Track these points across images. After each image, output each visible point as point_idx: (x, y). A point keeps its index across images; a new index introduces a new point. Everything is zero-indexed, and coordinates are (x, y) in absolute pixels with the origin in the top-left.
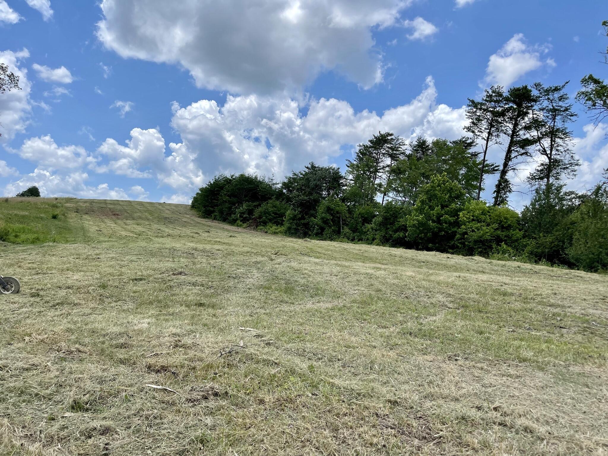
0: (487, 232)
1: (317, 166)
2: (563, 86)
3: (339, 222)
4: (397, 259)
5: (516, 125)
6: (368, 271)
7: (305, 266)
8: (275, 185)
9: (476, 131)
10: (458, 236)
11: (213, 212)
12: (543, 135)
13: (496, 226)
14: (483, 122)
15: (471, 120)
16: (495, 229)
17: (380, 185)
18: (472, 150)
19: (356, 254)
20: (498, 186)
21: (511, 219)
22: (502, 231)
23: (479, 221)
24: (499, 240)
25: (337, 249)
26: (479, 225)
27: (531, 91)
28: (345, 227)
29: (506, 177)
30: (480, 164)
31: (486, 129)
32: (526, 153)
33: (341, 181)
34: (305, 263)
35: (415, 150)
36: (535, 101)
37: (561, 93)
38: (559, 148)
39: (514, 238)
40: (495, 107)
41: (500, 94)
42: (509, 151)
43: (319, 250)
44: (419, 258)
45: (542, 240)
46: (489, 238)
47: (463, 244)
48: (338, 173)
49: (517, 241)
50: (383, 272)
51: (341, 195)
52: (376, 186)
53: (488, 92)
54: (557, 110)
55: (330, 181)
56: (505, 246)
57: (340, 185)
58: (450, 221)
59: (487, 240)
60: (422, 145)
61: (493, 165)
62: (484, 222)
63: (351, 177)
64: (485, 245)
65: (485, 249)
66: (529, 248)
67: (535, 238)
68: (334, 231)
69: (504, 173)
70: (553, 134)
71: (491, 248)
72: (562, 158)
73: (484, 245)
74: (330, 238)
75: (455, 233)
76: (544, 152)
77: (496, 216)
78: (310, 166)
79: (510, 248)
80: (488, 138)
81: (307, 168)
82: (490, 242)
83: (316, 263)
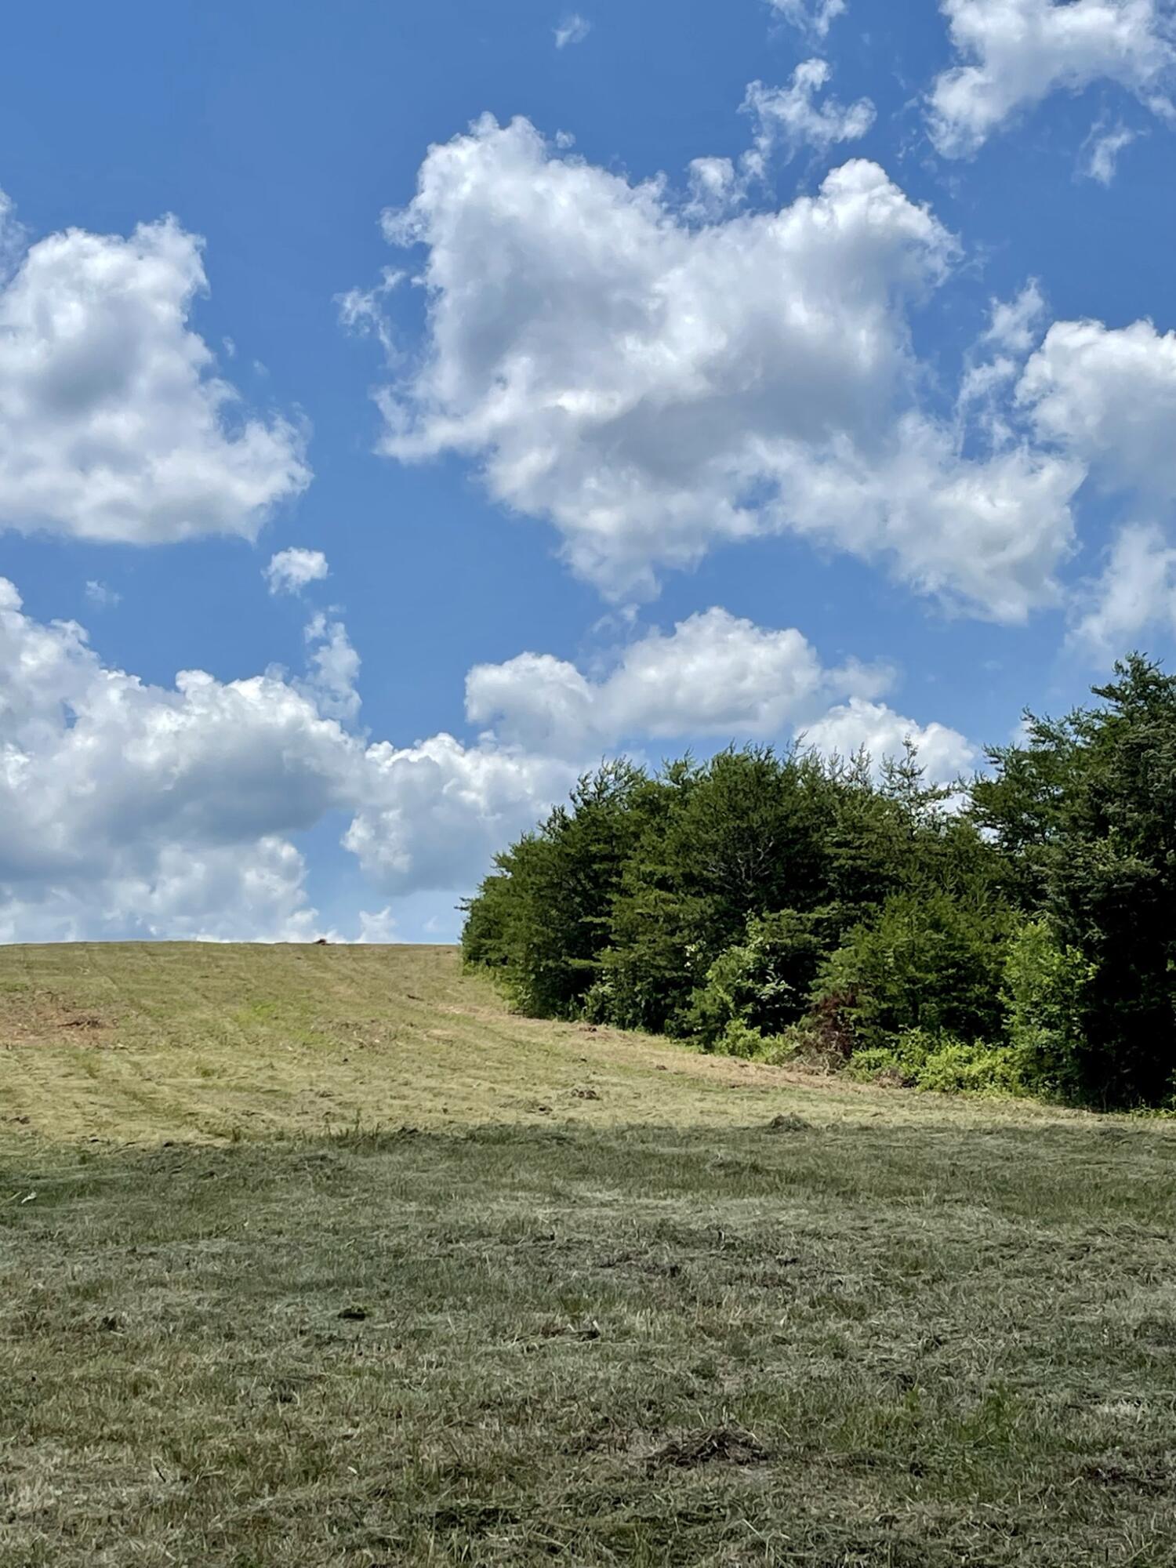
8: (930, 806)
11: (587, 978)
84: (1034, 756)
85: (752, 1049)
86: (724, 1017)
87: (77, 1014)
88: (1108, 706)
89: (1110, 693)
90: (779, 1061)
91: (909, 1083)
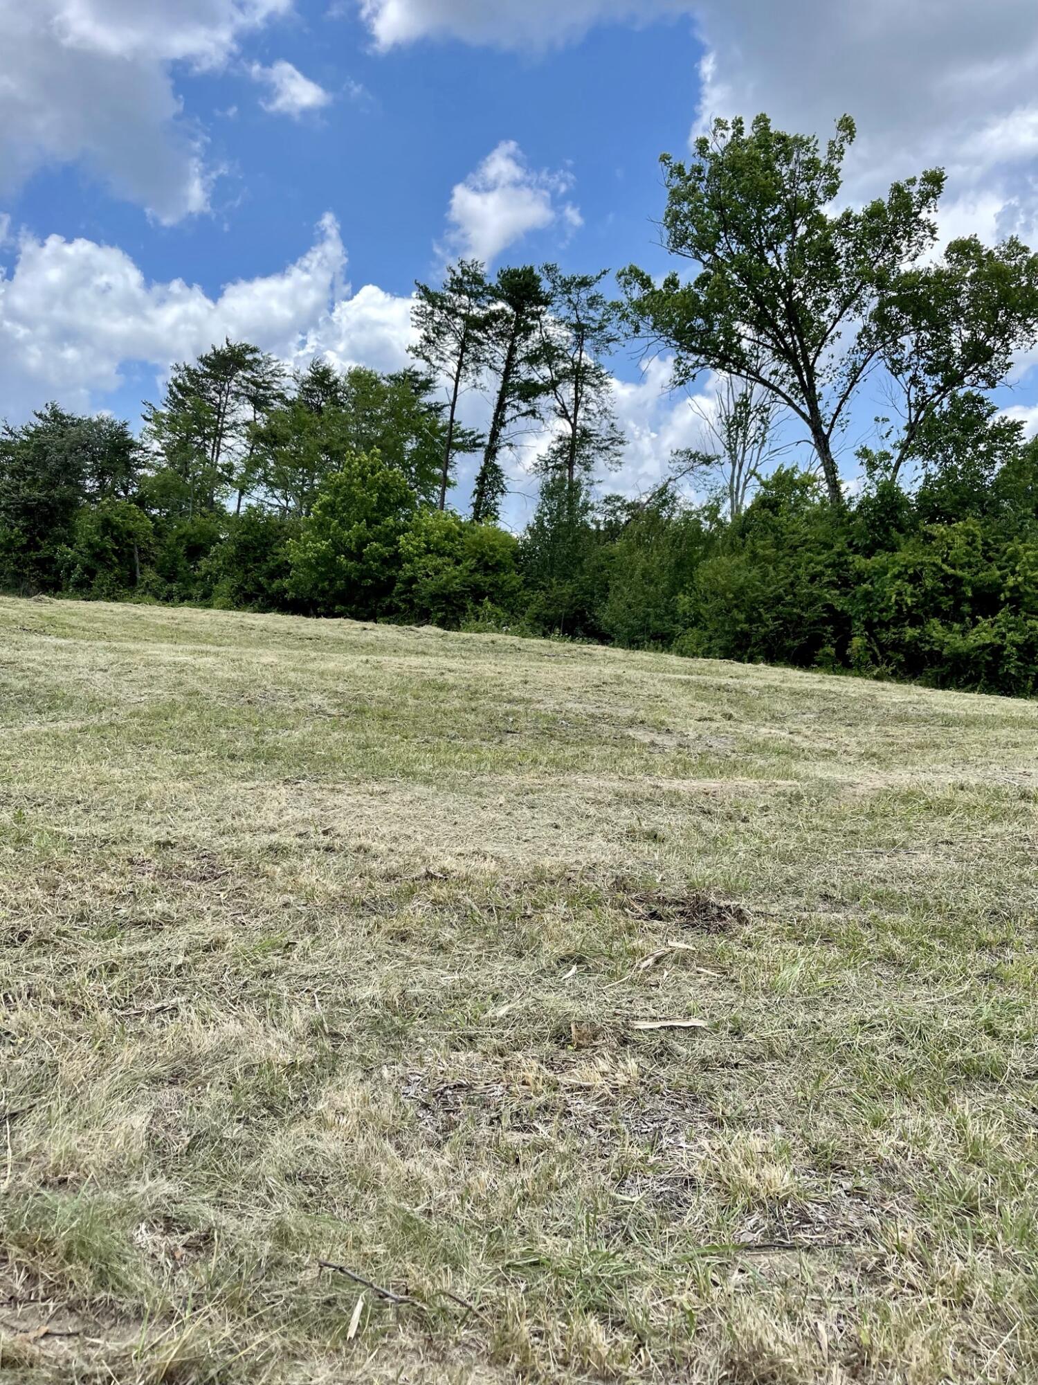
0: (455, 577)
1: (65, 413)
2: (599, 278)
3: (131, 555)
4: (254, 635)
5: (512, 350)
6: (177, 659)
7: (32, 654)
9: (433, 357)
10: (399, 586)
12: (560, 377)
13: (471, 563)
14: (446, 338)
15: (422, 332)
16: (471, 571)
17: (230, 468)
18: (428, 399)
19: (163, 626)
20: (481, 480)
21: (501, 549)
22: (486, 575)
23: (441, 554)
24: (478, 594)
25: (116, 618)
26: (439, 561)
27: (540, 280)
28: (148, 569)
29: (497, 462)
30: (443, 429)
31: (453, 353)
32: (533, 413)
33: (132, 456)
34: (31, 648)
35: (307, 390)
36: (546, 303)
37: (594, 290)
38: (590, 406)
39: (507, 589)
40: (470, 308)
41: (477, 280)
42: (501, 407)
43: (73, 620)
44: (304, 630)
45: (556, 591)
46: (458, 588)
47: (410, 602)
48: (124, 434)
49: (512, 593)
50: (211, 659)
51: (135, 490)
52: (220, 470)
53: (454, 272)
54: (584, 326)
55: (103, 453)
56: (489, 605)
57: (129, 466)
58: (381, 555)
59: (455, 593)
60: (321, 379)
61: (472, 433)
62: (449, 555)
63: (156, 446)
64: (452, 604)
65: (453, 612)
66: (532, 609)
67: (544, 588)
68: (119, 579)
69: (491, 452)
70: (579, 374)
71: (463, 609)
72: (596, 427)
73: (449, 602)
74: (108, 595)
75: (392, 580)
76: (564, 414)
77: (474, 543)
78: (47, 413)
79: (498, 610)
80: (458, 374)
81: (40, 416)
82: (462, 597)
83: (58, 648)
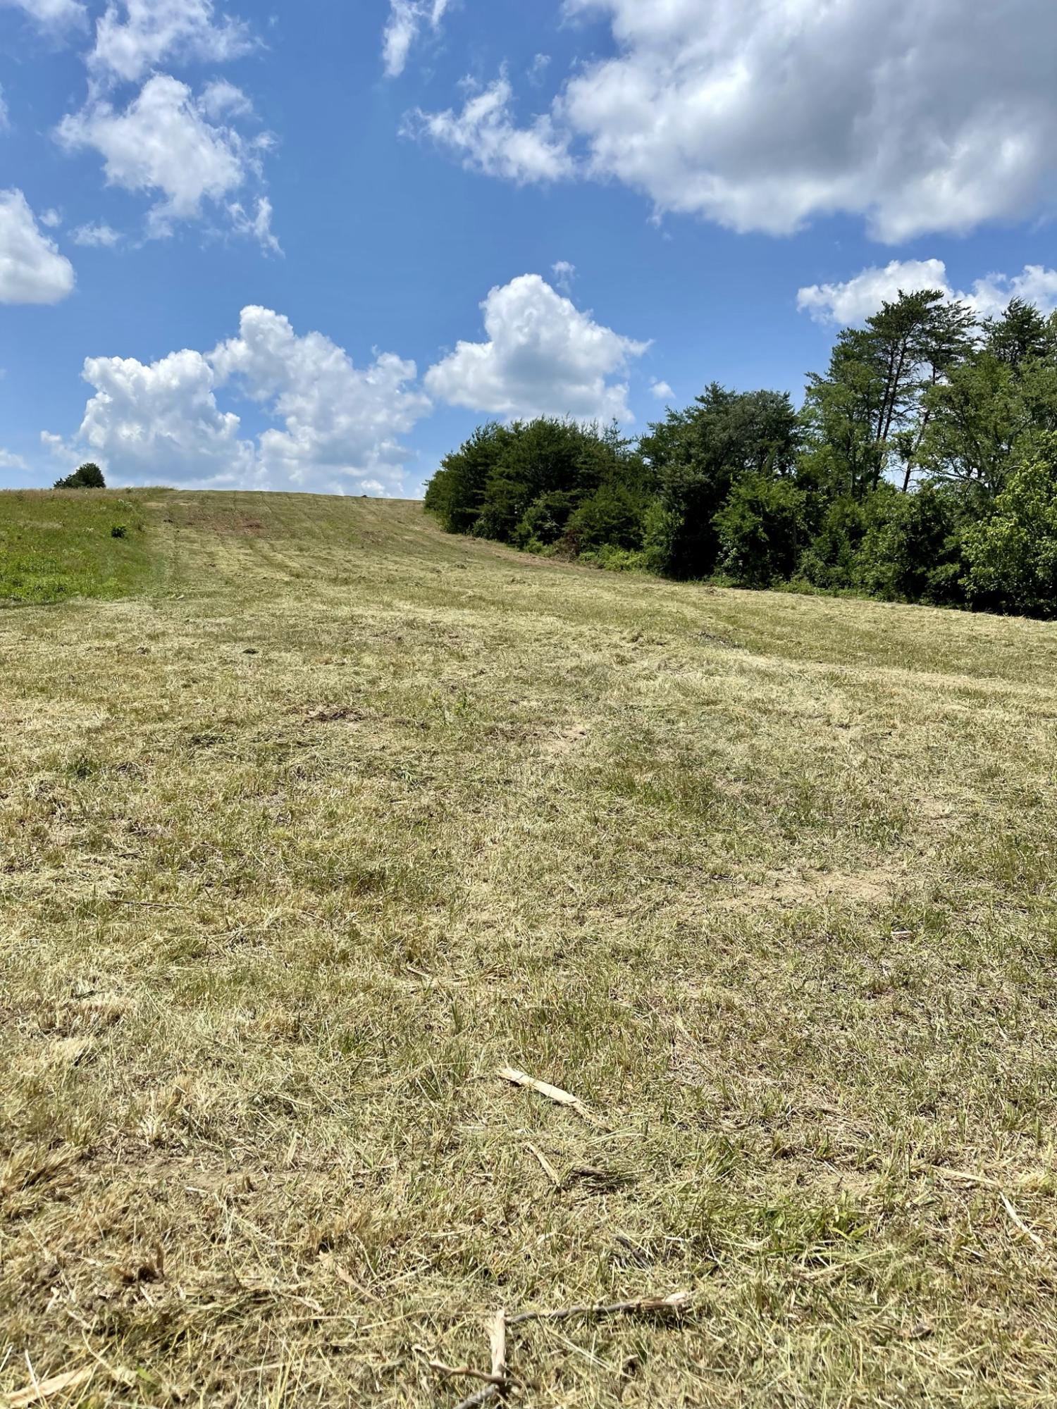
8: (623, 447)
11: (474, 517)
33: (793, 431)
35: (1000, 339)
48: (785, 408)
57: (789, 443)
60: (1019, 324)
68: (774, 561)
74: (763, 579)
78: (708, 395)
84: (669, 427)
85: (539, 550)
86: (528, 536)
87: (251, 522)
88: (702, 406)
89: (702, 400)
90: (549, 556)
91: (601, 567)
